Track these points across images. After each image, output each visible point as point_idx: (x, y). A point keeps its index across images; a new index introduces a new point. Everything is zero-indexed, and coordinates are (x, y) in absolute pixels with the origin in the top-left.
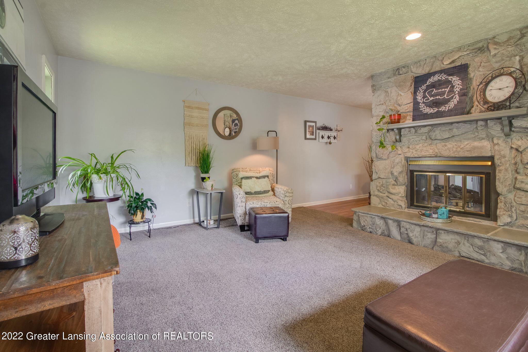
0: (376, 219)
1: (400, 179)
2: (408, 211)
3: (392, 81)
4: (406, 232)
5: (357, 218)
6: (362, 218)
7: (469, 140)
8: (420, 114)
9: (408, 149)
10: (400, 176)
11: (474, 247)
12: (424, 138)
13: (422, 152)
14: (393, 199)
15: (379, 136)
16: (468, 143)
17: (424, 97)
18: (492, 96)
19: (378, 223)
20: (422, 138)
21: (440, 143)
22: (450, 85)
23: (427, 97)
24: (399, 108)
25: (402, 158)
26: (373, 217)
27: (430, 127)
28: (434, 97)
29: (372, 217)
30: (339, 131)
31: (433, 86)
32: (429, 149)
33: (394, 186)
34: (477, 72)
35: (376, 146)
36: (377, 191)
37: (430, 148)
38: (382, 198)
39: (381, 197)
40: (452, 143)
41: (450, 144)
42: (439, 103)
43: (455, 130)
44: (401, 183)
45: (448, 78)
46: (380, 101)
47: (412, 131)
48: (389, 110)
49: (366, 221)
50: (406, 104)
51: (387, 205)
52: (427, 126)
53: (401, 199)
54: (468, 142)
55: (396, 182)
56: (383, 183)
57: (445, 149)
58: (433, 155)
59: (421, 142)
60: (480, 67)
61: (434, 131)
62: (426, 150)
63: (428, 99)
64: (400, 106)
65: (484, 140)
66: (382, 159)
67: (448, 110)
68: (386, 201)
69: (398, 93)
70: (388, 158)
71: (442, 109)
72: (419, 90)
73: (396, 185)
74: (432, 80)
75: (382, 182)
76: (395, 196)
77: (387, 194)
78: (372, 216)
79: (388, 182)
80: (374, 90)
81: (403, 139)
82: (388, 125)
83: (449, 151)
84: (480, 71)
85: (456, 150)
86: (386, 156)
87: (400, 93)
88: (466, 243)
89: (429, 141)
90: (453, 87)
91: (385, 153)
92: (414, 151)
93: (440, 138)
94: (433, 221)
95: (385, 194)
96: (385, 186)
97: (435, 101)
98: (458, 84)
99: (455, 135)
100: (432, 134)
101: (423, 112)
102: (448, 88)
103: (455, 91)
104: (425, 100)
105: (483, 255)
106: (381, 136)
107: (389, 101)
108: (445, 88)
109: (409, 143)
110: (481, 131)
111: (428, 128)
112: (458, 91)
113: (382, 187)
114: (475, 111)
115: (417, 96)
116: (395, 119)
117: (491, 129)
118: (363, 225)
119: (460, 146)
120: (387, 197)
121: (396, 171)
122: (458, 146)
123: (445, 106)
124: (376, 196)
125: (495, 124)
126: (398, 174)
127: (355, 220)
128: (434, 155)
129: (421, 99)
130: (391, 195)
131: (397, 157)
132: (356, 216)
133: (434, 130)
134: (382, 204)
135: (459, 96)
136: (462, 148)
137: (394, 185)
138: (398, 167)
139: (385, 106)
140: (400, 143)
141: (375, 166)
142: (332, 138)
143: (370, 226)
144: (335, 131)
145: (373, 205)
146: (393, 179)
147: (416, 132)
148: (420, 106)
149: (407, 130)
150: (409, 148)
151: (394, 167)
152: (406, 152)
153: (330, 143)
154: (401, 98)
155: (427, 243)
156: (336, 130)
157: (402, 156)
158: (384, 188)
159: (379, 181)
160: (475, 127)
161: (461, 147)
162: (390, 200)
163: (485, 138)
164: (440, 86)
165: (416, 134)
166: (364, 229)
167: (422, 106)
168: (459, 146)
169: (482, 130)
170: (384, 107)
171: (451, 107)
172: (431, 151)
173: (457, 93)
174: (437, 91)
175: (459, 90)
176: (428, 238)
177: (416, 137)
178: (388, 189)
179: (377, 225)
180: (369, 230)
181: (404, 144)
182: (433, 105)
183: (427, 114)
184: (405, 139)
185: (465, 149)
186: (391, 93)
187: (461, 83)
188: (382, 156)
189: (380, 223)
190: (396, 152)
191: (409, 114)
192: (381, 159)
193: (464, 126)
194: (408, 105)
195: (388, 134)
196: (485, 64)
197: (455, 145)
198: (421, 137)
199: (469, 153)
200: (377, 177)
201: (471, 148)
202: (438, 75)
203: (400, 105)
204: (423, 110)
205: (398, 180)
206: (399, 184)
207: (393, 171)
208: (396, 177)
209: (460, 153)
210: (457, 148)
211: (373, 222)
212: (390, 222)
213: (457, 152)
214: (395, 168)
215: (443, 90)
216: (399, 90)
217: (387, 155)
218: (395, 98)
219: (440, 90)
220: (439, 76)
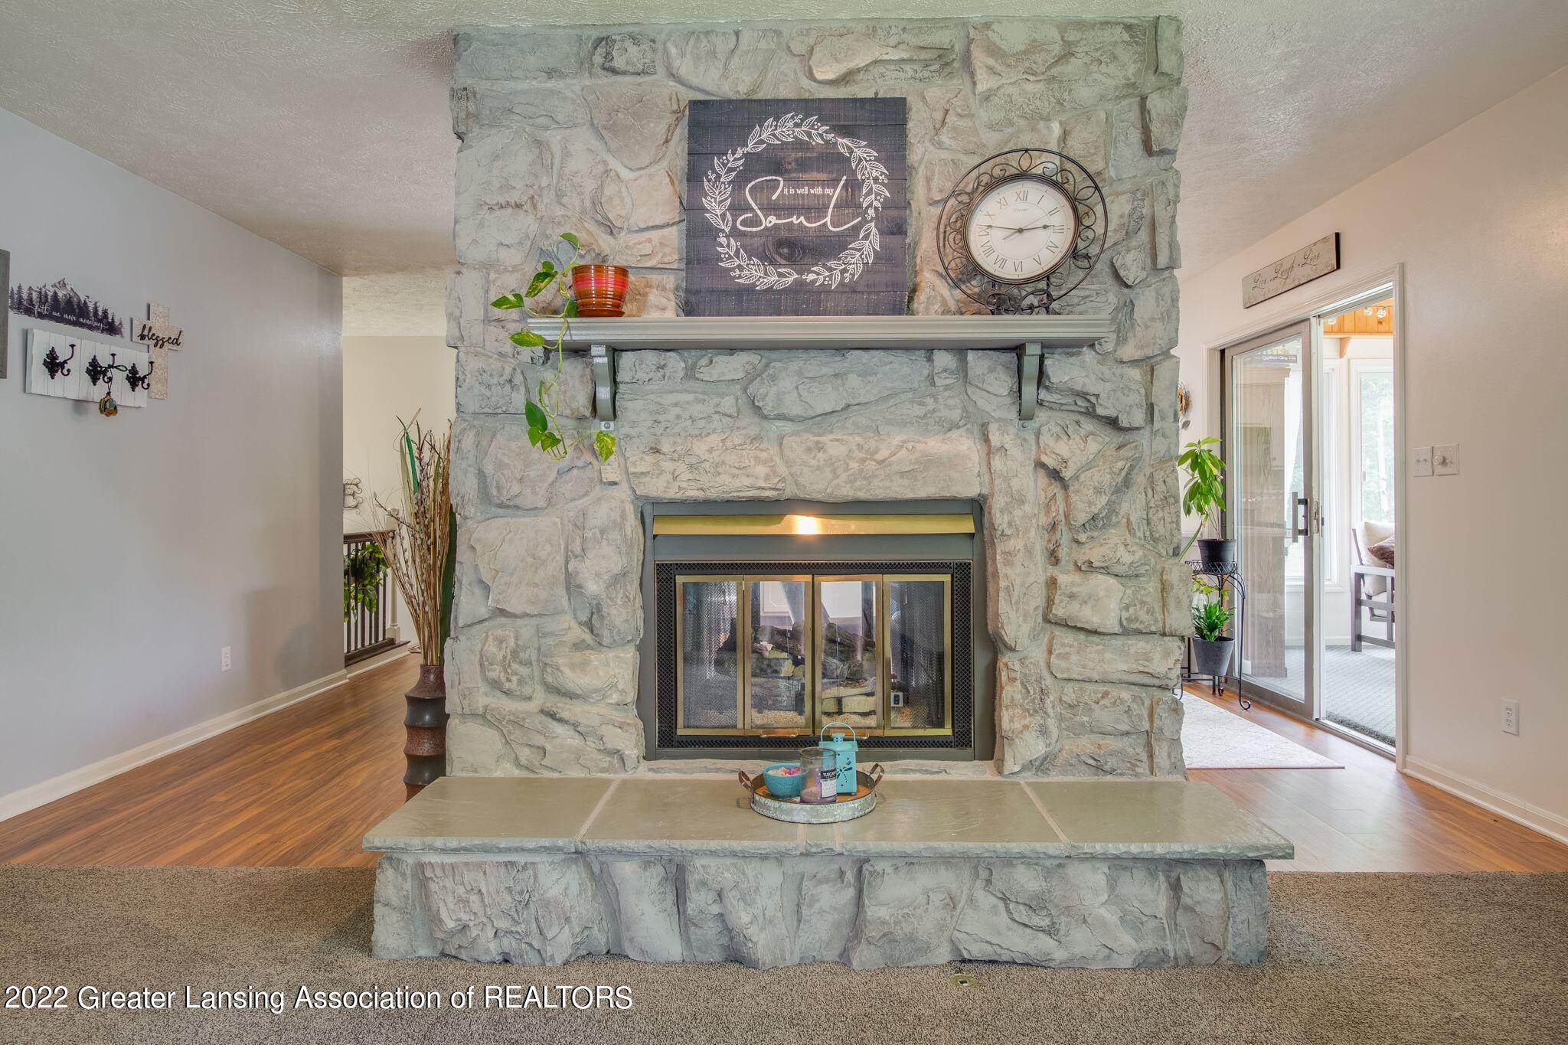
0: (543, 869)
1: (614, 612)
2: (651, 776)
3: (569, 94)
4: (715, 909)
5: (408, 886)
6: (449, 883)
7: (905, 425)
8: (718, 285)
9: (650, 459)
10: (611, 599)
11: (1012, 906)
12: (728, 404)
13: (719, 474)
14: (575, 726)
15: (502, 380)
16: (904, 442)
17: (739, 207)
18: (995, 255)
19: (554, 892)
20: (717, 405)
21: (796, 433)
22: (845, 178)
23: (752, 210)
24: (605, 243)
25: (623, 502)
26: (521, 859)
27: (754, 358)
28: (779, 217)
29: (512, 863)
30: (160, 343)
31: (772, 162)
32: (753, 463)
33: (579, 654)
34: (931, 148)
35: (478, 434)
36: (484, 688)
37: (756, 458)
38: (518, 723)
39: (509, 721)
40: (845, 437)
41: (838, 440)
42: (803, 248)
43: (854, 380)
44: (619, 633)
45: (836, 143)
46: (506, 187)
47: (670, 365)
48: (560, 242)
49: (474, 898)
50: (643, 226)
51: (546, 762)
52: (742, 350)
53: (617, 716)
54: (904, 438)
55: (592, 632)
56: (520, 643)
57: (814, 463)
58: (771, 489)
59: (716, 424)
60: (945, 130)
61: (773, 378)
62: (737, 465)
63: (756, 222)
64: (612, 233)
65: (959, 432)
66: (517, 507)
67: (842, 284)
68: (539, 741)
69: (605, 163)
70: (550, 502)
71: (817, 275)
72: (714, 171)
73: (589, 647)
74: (768, 134)
75: (517, 639)
76: (587, 708)
77: (540, 698)
78: (512, 858)
79: (552, 634)
80: (467, 116)
81: (630, 406)
82: (570, 320)
83: (834, 471)
84: (940, 146)
85: (861, 471)
86: (542, 492)
87: (615, 165)
88: (980, 894)
89: (751, 425)
90: (854, 186)
91: (532, 474)
92: (681, 467)
93: (797, 410)
94: (831, 820)
95: (530, 698)
96: (534, 658)
97: (784, 234)
98: (876, 180)
99: (856, 402)
100: (761, 391)
101: (735, 277)
102: (835, 188)
103: (865, 206)
104: (744, 223)
105: (1043, 931)
106: (510, 381)
107: (552, 192)
108: (824, 184)
109: (659, 431)
110: (947, 394)
111: (741, 360)
112: (876, 209)
113: (514, 666)
114: (927, 309)
115: (706, 195)
116: (601, 295)
117: (978, 387)
118: (450, 924)
119: (877, 451)
120: (544, 718)
121: (598, 575)
122: (867, 451)
123: (828, 264)
124: (484, 717)
125: (991, 370)
126: (603, 586)
127: (395, 900)
128: (774, 489)
129: (723, 216)
130: (568, 700)
131: (600, 499)
132: (404, 875)
133: (771, 371)
134: (517, 759)
135: (881, 233)
136: (884, 461)
137: (578, 646)
138: (607, 549)
139: (531, 218)
140: (612, 424)
141: (473, 548)
142: (119, 378)
143: (503, 924)
144: (136, 339)
145: (464, 774)
146: (575, 618)
147: (691, 373)
148: (721, 245)
149: (651, 357)
150: (658, 451)
151: (583, 550)
152: (642, 473)
153: (108, 408)
154: (620, 192)
155: (817, 936)
156: (142, 337)
157: (623, 493)
158: (524, 671)
159: (499, 632)
160: (926, 372)
161: (879, 457)
162: (558, 729)
163: (961, 423)
164: (805, 172)
165: (691, 384)
166: (460, 947)
167: (727, 246)
168: (872, 453)
169: (947, 387)
170: (526, 223)
171: (853, 275)
172: (761, 470)
173: (874, 215)
174: (792, 191)
175: (876, 204)
176: (822, 912)
177: (691, 397)
178: (553, 673)
179: (546, 904)
180: (493, 946)
181: (633, 432)
182: (780, 255)
183: (750, 290)
184: (638, 404)
185: (895, 468)
186: (566, 154)
187: (886, 176)
188: (516, 489)
189: (566, 889)
190: (589, 473)
191: (654, 283)
192: (508, 507)
193: (888, 367)
194: (655, 235)
195: (548, 375)
196: (960, 123)
197: (858, 445)
198: (716, 400)
199: (906, 482)
200: (483, 612)
201: (917, 462)
202: (792, 117)
203: (611, 229)
204: (733, 270)
205: (602, 618)
206: (606, 641)
207: (578, 573)
208: (594, 602)
209: (876, 482)
210: (863, 461)
211: (521, 893)
212: (626, 871)
213: (864, 478)
214: (591, 554)
215: (818, 191)
216: (609, 150)
217: (545, 485)
218: (590, 186)
219: (806, 188)
220: (797, 125)
